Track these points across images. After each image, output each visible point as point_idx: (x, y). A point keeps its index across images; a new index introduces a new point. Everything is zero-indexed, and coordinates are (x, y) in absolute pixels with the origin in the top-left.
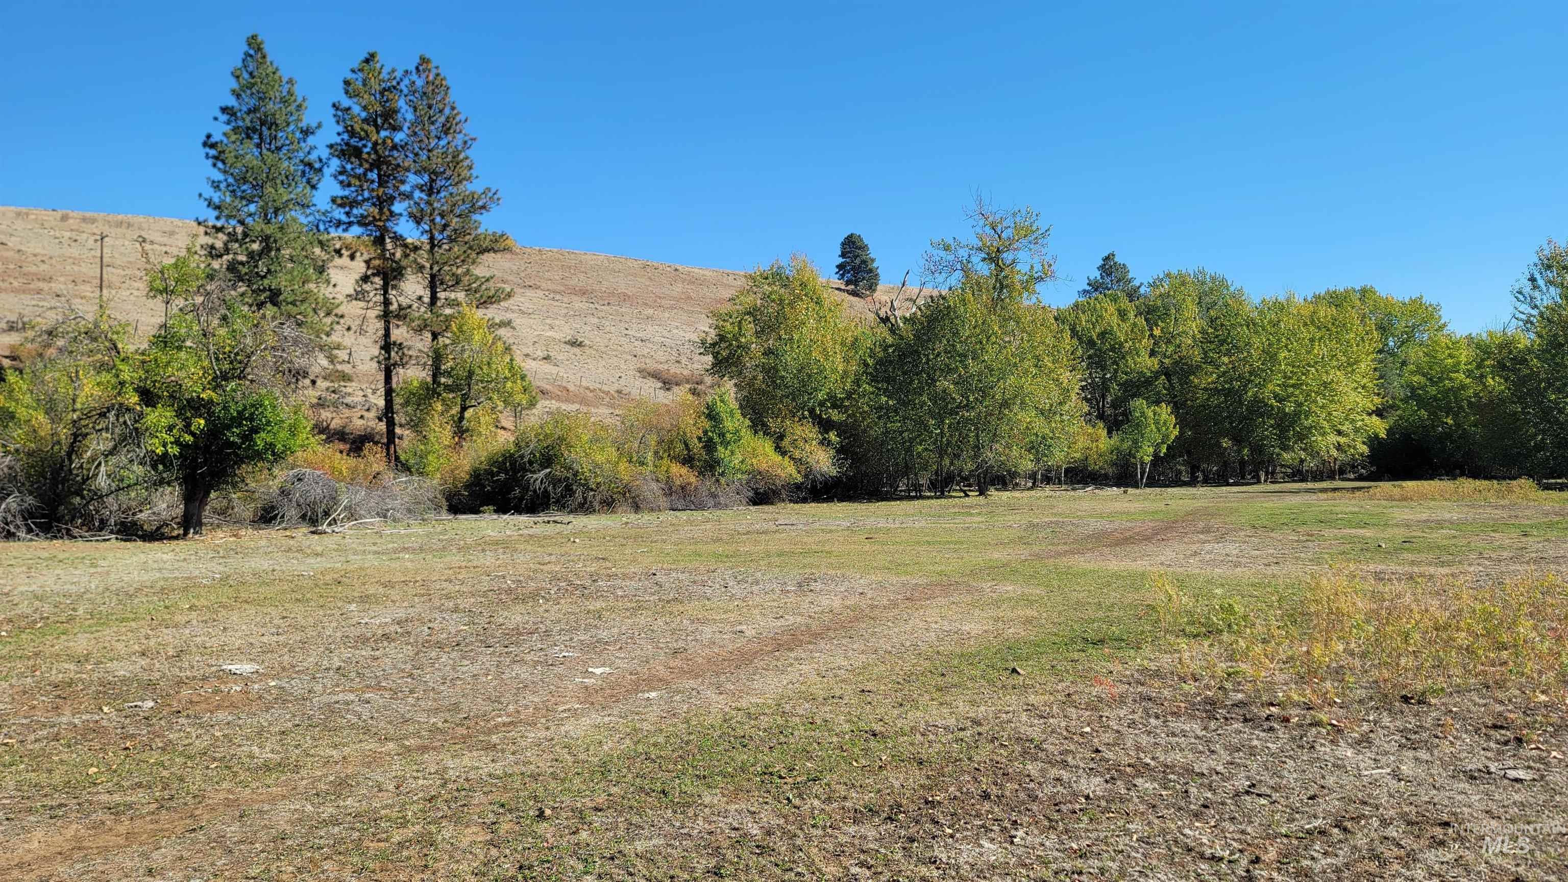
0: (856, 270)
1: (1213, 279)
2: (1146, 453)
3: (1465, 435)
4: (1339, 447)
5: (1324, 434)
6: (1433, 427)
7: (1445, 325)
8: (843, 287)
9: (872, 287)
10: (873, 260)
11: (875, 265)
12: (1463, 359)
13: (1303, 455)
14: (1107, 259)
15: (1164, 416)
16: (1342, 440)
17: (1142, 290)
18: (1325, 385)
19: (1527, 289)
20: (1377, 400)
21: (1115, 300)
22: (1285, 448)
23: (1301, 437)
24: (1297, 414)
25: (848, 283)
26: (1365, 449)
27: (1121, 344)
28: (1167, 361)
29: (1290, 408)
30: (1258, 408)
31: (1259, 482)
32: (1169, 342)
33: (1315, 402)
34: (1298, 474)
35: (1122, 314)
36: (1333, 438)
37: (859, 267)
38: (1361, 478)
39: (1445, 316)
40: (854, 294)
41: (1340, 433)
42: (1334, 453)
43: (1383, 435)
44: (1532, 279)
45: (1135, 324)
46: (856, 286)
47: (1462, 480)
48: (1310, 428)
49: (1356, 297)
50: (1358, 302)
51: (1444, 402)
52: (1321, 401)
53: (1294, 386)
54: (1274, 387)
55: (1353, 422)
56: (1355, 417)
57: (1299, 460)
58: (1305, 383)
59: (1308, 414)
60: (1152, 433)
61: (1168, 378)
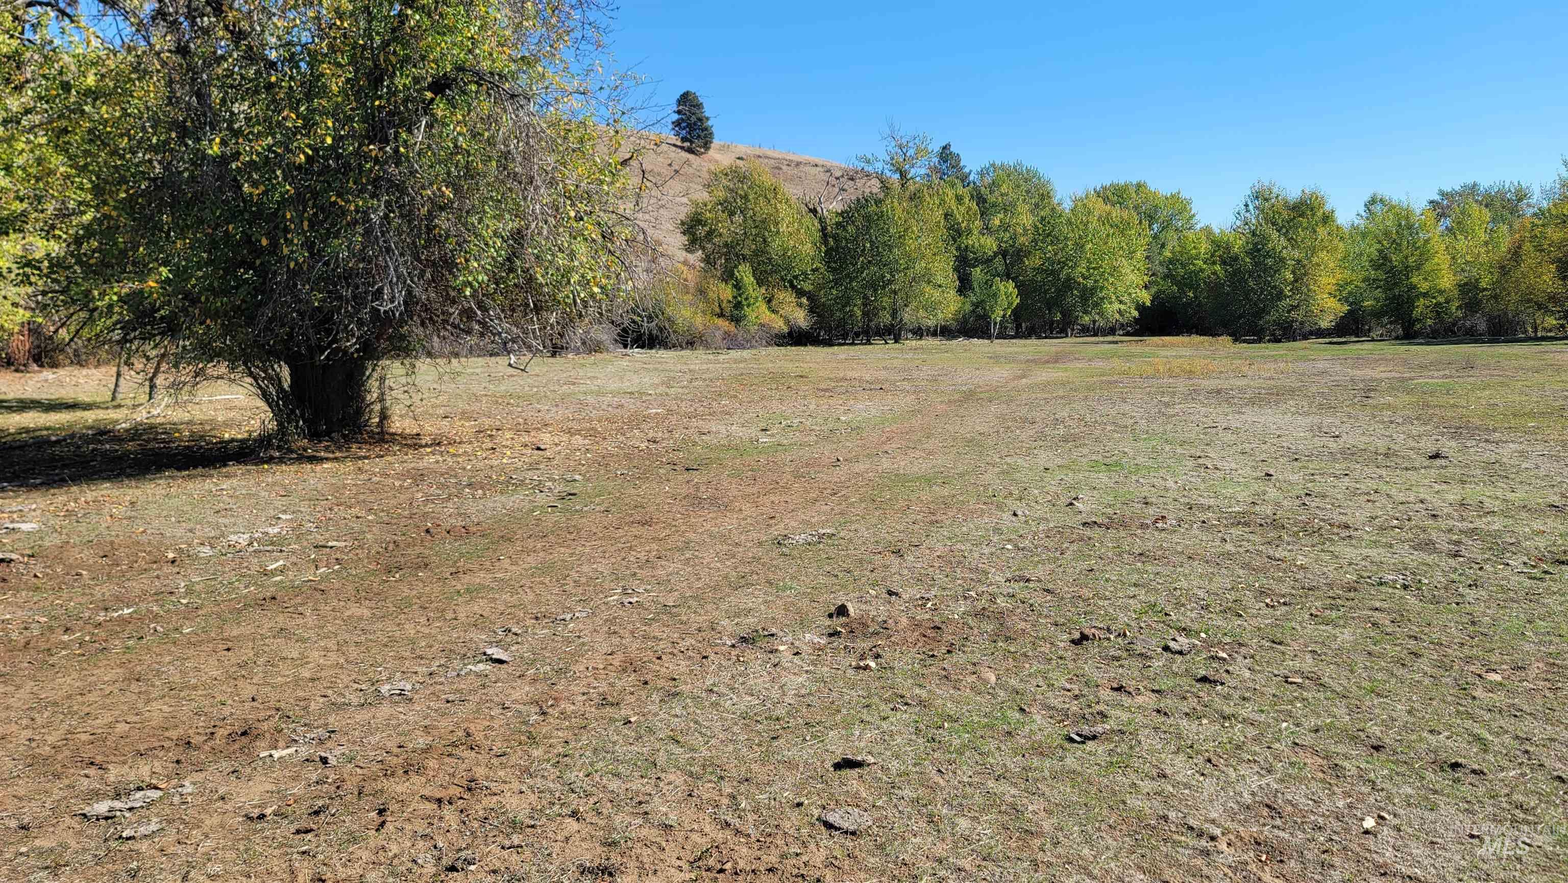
0: (691, 127)
1: (1028, 171)
2: (997, 315)
3: (1200, 305)
4: (1120, 312)
5: (1111, 303)
6: (1181, 299)
7: (1194, 215)
8: (679, 143)
9: (707, 146)
10: (708, 119)
11: (710, 123)
12: (1203, 251)
13: (1097, 317)
14: (944, 148)
15: (1011, 289)
16: (1123, 307)
17: (971, 178)
18: (1115, 269)
19: (1243, 212)
20: (1146, 278)
21: (953, 185)
22: (1086, 312)
23: (1096, 305)
24: (1093, 290)
25: (684, 140)
26: (1136, 314)
27: (959, 224)
28: (1003, 245)
29: (1090, 283)
30: (1069, 284)
31: (1067, 336)
32: (1006, 230)
33: (1107, 280)
34: (1086, 331)
35: (959, 199)
36: (1117, 306)
37: (695, 124)
38: (1128, 334)
39: (1196, 208)
40: (690, 151)
41: (1121, 302)
42: (1117, 316)
43: (1148, 304)
44: (1247, 205)
45: (970, 209)
46: (692, 142)
47: (1193, 336)
48: (1102, 299)
49: (1132, 190)
50: (1134, 195)
51: (1189, 281)
52: (1111, 280)
53: (1094, 268)
54: (1081, 269)
55: (1130, 294)
56: (1131, 290)
57: (1094, 322)
58: (1101, 266)
59: (1102, 288)
60: (1002, 301)
61: (1004, 257)
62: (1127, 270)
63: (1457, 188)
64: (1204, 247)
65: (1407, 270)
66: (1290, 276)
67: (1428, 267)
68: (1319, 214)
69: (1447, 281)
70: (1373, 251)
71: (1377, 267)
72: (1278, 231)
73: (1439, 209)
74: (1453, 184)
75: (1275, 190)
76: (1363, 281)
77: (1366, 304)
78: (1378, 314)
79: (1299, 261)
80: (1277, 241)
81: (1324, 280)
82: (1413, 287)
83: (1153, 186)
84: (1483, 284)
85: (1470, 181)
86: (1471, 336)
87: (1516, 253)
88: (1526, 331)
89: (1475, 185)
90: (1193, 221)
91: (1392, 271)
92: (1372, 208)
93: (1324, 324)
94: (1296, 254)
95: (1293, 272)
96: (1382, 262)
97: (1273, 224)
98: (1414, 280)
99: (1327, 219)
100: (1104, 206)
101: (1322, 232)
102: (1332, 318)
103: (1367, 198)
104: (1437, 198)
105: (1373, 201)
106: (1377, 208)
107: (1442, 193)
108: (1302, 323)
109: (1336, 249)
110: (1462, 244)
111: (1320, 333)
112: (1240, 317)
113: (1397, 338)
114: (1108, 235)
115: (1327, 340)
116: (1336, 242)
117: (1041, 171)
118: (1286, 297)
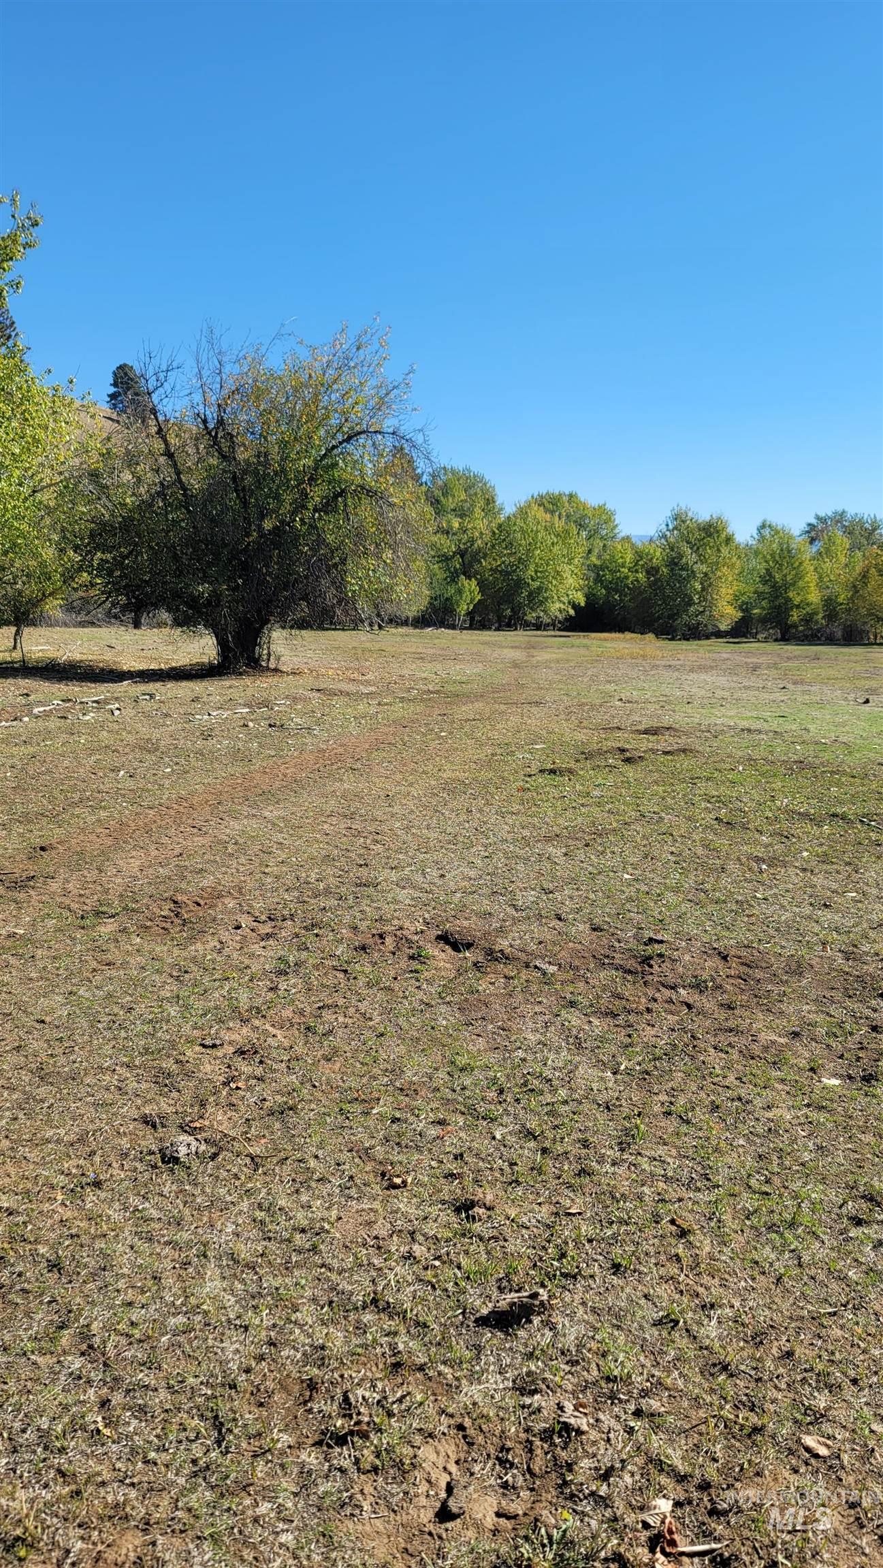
2: (462, 609)
3: (624, 606)
4: (559, 610)
5: (552, 602)
6: (608, 600)
7: (617, 525)
8: (114, 416)
12: (628, 560)
13: (542, 614)
15: (473, 587)
16: (562, 606)
17: (424, 479)
18: (558, 573)
20: (581, 582)
22: (532, 610)
23: (541, 603)
24: (539, 591)
25: (119, 414)
26: (572, 612)
28: (461, 546)
29: (537, 585)
30: (519, 584)
33: (551, 582)
34: (538, 626)
36: (558, 605)
38: (568, 630)
39: (618, 519)
41: (561, 602)
42: (558, 614)
43: (583, 604)
48: (546, 599)
49: (565, 499)
50: (567, 504)
51: (616, 586)
52: (554, 582)
53: (540, 572)
54: (531, 572)
55: (568, 595)
56: (570, 593)
57: (538, 617)
58: (546, 571)
59: (546, 590)
60: (466, 596)
61: (462, 556)
62: (567, 575)
63: (830, 514)
64: (629, 557)
65: (787, 586)
66: (698, 586)
67: (801, 584)
68: (723, 536)
69: (814, 597)
70: (761, 568)
71: (765, 582)
72: (691, 548)
73: (813, 533)
74: (827, 510)
75: (690, 514)
76: (754, 593)
77: (755, 611)
78: (764, 621)
79: (706, 574)
80: (690, 557)
81: (723, 591)
82: (789, 600)
83: (582, 497)
84: (840, 600)
85: (840, 509)
86: (831, 641)
87: (864, 576)
88: (869, 639)
89: (844, 512)
90: (616, 531)
91: (775, 586)
92: (762, 531)
93: (723, 627)
94: (704, 568)
95: (701, 584)
96: (767, 578)
97: (688, 542)
98: (791, 594)
99: (729, 540)
100: (544, 515)
101: (725, 551)
102: (729, 622)
103: (759, 523)
104: (814, 521)
105: (763, 526)
106: (767, 532)
107: (818, 518)
108: (706, 625)
109: (733, 565)
110: (827, 565)
111: (719, 634)
112: (659, 618)
113: (776, 640)
114: (553, 544)
115: (725, 640)
116: (735, 559)
117: (487, 478)
118: (695, 604)
